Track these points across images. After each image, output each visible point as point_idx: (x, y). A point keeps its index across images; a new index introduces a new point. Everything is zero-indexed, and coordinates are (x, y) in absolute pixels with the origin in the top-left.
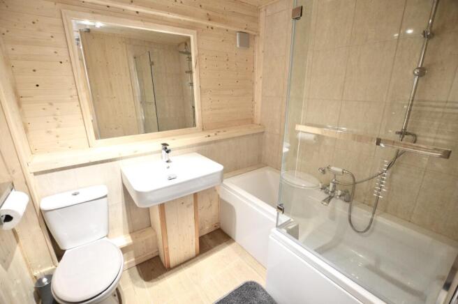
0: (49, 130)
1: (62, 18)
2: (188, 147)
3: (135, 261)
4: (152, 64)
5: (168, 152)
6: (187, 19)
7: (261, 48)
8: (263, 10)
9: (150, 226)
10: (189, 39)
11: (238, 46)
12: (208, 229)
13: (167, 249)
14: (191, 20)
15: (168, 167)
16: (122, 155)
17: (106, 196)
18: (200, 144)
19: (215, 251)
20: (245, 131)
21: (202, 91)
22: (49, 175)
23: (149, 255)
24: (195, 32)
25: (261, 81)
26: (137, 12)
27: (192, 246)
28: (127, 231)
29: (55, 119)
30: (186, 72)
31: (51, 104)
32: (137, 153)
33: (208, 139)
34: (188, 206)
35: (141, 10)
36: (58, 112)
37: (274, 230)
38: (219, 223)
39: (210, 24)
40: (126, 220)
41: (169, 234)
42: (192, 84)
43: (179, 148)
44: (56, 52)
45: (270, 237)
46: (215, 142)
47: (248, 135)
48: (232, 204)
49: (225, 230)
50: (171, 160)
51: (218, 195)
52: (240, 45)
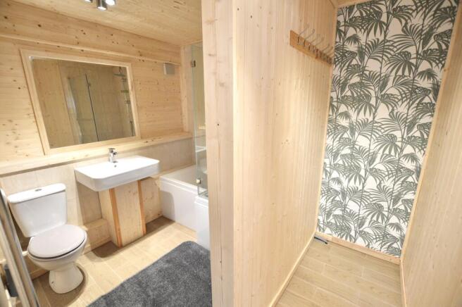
0: (8, 141)
1: (20, 55)
2: (130, 151)
3: (91, 246)
4: (89, 85)
5: (114, 154)
6: (122, 55)
7: (184, 75)
8: (182, 47)
9: (102, 217)
10: (125, 69)
11: (165, 73)
12: (152, 217)
13: (119, 230)
14: (127, 56)
15: (115, 166)
16: (76, 159)
17: (64, 191)
18: (141, 149)
19: (159, 231)
20: (177, 137)
21: (139, 108)
22: (13, 176)
23: (103, 241)
24: (130, 64)
25: (186, 99)
26: (82, 50)
27: (139, 228)
28: (82, 223)
29: (14, 133)
30: (122, 91)
31: (11, 121)
32: (89, 157)
33: (146, 144)
34: (134, 194)
35: (85, 49)
36: (17, 127)
37: (197, 197)
38: (161, 212)
39: (142, 58)
40: (80, 213)
41: (120, 217)
42: (129, 102)
43: (123, 152)
44: (15, 81)
45: (195, 202)
46: (153, 146)
47: (179, 141)
48: (171, 192)
49: (167, 216)
50: (117, 160)
51: (159, 189)
52: (167, 73)
